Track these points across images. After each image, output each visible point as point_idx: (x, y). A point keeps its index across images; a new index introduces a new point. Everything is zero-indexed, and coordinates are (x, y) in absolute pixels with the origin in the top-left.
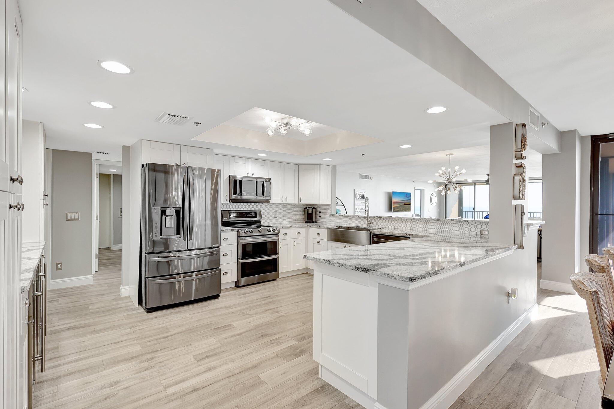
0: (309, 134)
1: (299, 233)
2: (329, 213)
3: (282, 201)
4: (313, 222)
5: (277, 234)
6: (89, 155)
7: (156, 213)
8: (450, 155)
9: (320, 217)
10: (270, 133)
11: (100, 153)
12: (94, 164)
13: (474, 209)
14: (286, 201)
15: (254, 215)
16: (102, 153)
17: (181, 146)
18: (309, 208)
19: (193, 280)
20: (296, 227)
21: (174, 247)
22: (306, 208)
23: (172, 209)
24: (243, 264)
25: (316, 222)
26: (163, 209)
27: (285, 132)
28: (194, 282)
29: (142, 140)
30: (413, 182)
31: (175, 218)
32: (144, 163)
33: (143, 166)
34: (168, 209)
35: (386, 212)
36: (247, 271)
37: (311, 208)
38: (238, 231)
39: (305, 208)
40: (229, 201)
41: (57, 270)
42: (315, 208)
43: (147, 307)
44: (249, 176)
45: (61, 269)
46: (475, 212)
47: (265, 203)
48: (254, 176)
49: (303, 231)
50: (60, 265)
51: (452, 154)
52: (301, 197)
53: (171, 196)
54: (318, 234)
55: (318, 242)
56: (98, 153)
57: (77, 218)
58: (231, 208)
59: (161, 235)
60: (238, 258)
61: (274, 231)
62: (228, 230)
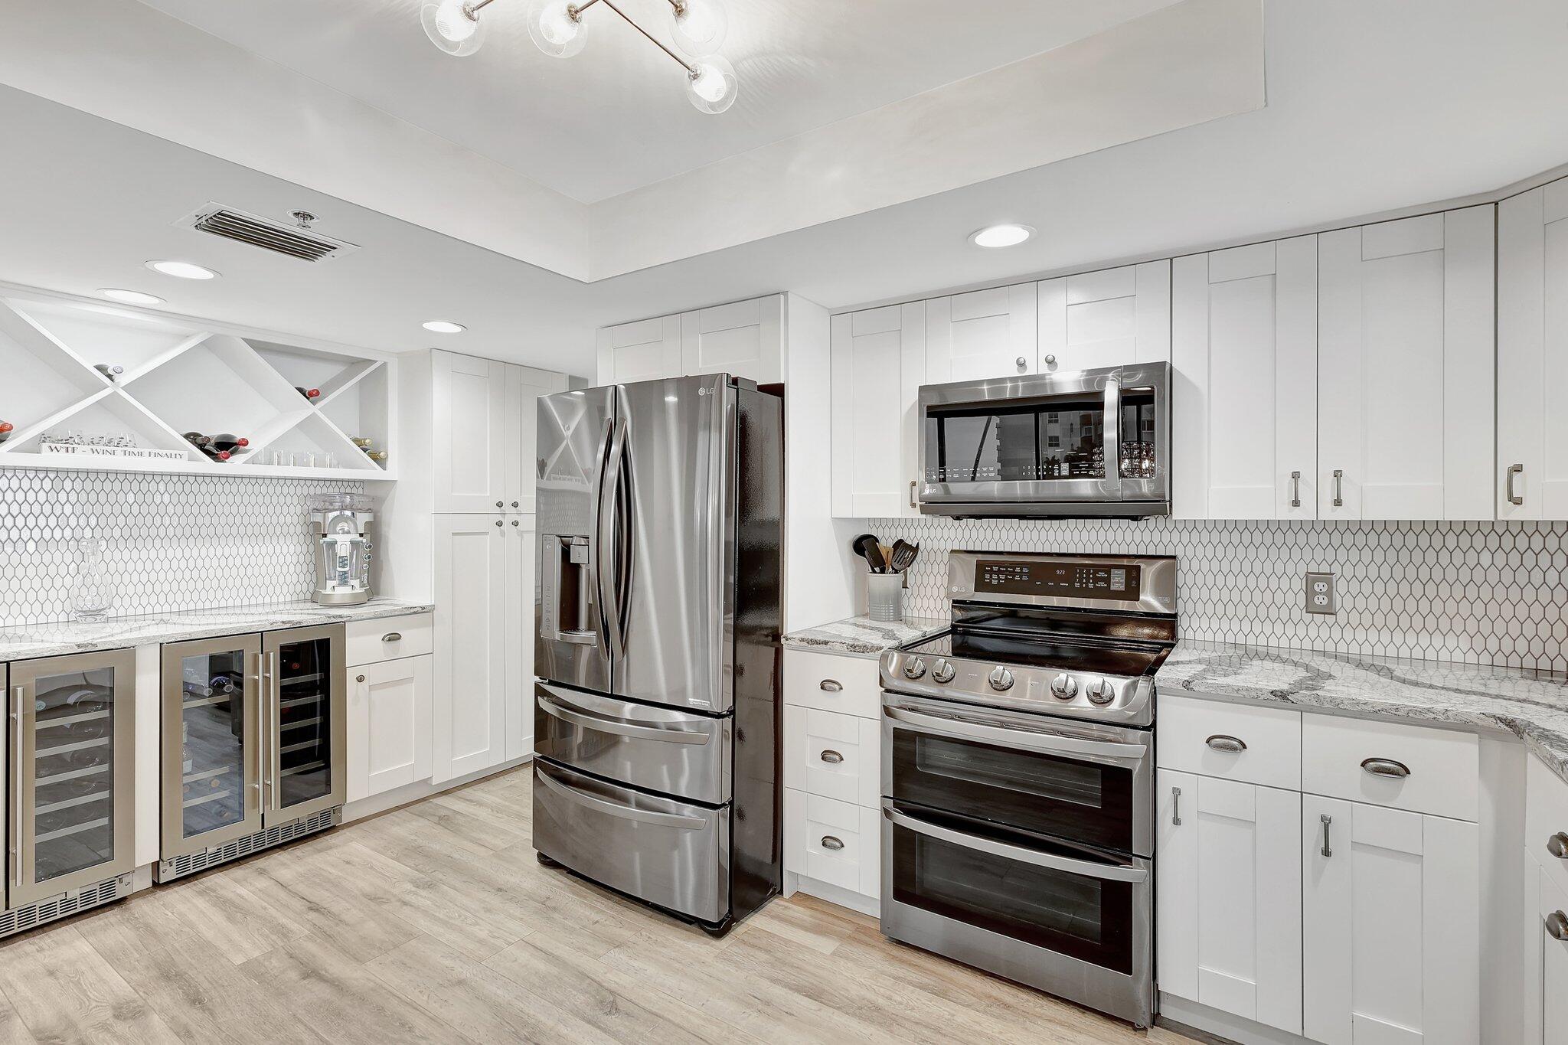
3: (1296, 504)
15: (1119, 587)
17: (684, 315)
20: (1340, 713)
29: (597, 331)
52: (1516, 470)
60: (881, 791)
62: (838, 646)
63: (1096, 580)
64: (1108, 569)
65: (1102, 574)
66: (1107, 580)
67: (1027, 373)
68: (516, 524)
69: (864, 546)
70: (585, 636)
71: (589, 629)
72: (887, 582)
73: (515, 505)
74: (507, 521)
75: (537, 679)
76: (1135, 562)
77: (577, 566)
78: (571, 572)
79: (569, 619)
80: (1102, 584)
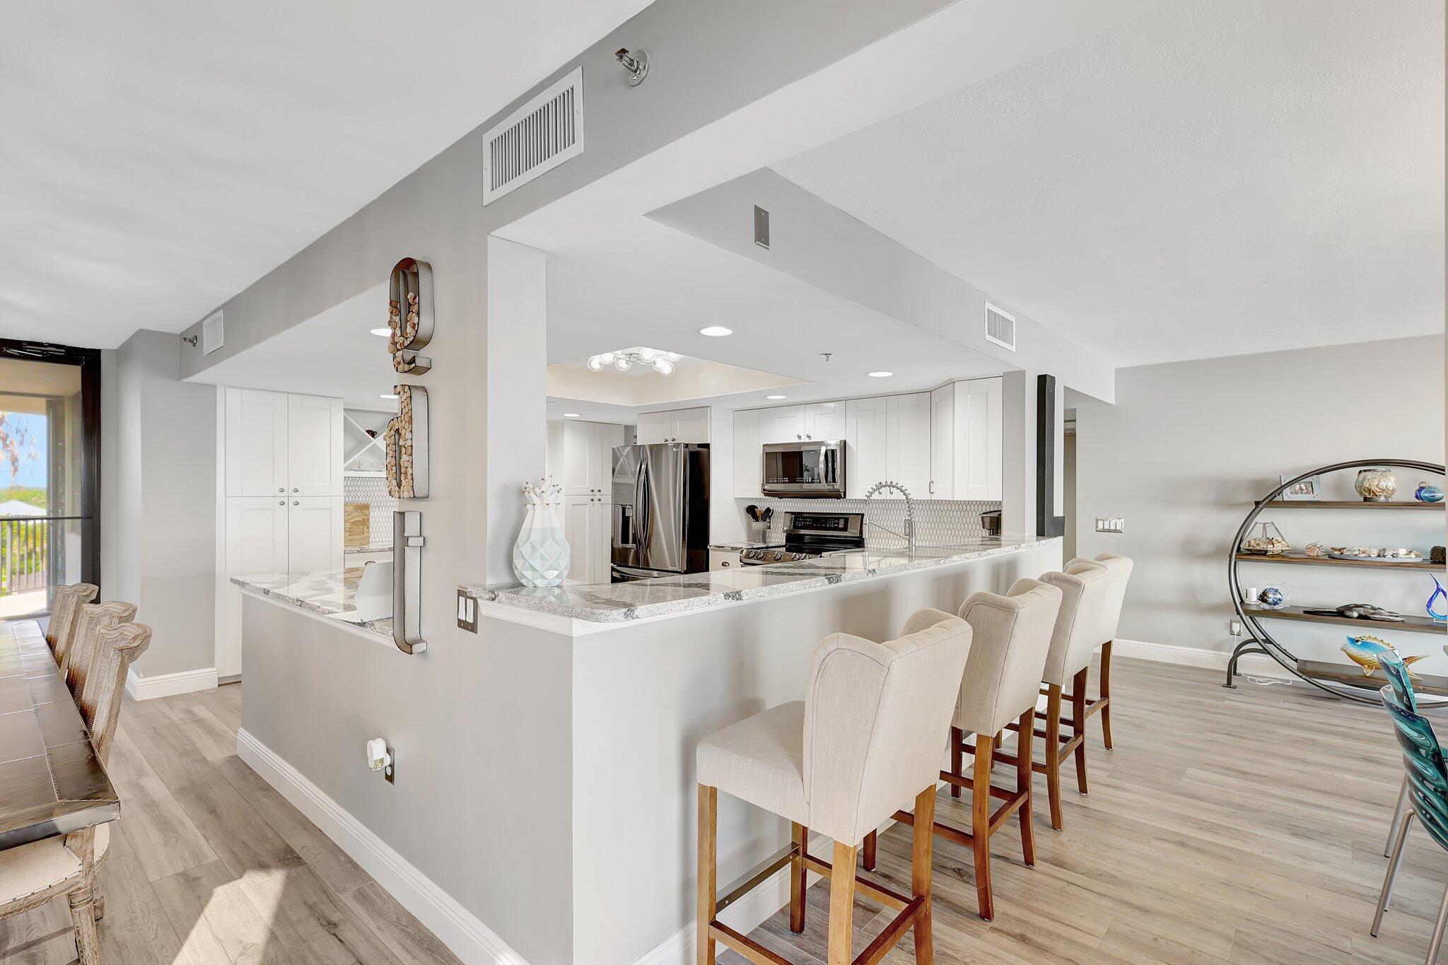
15: (841, 526)
38: (742, 552)
52: (932, 482)
62: (727, 548)
63: (835, 523)
64: (838, 519)
65: (836, 521)
66: (838, 524)
67: (812, 441)
68: (600, 500)
69: (751, 510)
70: (630, 545)
71: (633, 543)
72: (759, 525)
73: (599, 491)
74: (596, 499)
75: (612, 564)
76: (847, 516)
77: (629, 517)
78: (626, 520)
79: (625, 539)
80: (836, 525)
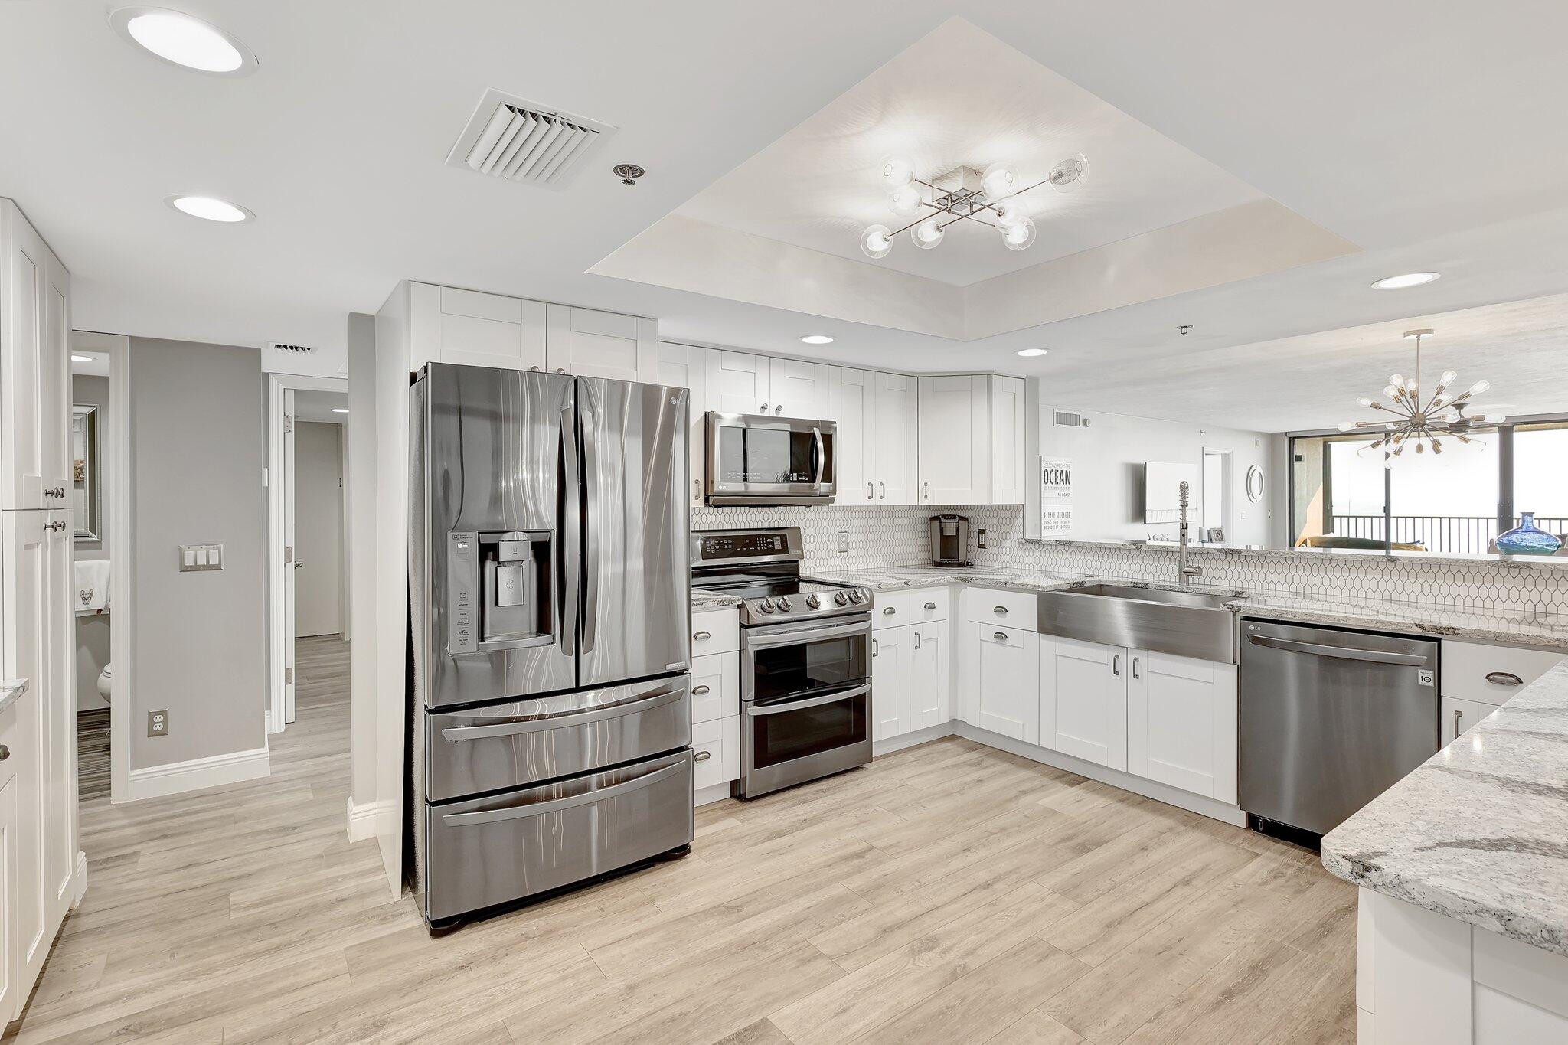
0: (1020, 245)
1: (931, 606)
2: (1015, 536)
3: (869, 498)
4: (960, 565)
5: (865, 612)
6: (255, 354)
7: (463, 551)
8: (1419, 333)
9: (981, 546)
10: (877, 244)
11: (285, 347)
12: (276, 389)
13: (1387, 509)
14: (881, 498)
15: (778, 547)
16: (291, 348)
17: (548, 305)
18: (945, 517)
19: (592, 804)
20: (921, 586)
21: (526, 679)
22: (936, 518)
23: (522, 536)
24: (759, 721)
25: (969, 565)
26: (488, 539)
27: (938, 235)
28: (595, 810)
29: (407, 285)
30: (1201, 432)
31: (530, 568)
32: (416, 368)
33: (413, 378)
34: (506, 537)
35: (1127, 522)
36: (772, 746)
37: (954, 517)
38: (741, 607)
39: (933, 519)
40: (707, 500)
41: (152, 734)
42: (965, 519)
43: (431, 917)
44: (767, 413)
45: (163, 733)
46: (1388, 517)
47: (817, 505)
48: (782, 415)
49: (941, 596)
50: (160, 718)
51: (1428, 331)
52: (926, 484)
53: (512, 484)
54: (1000, 610)
55: (1000, 637)
56: (279, 346)
57: (214, 561)
58: (707, 524)
59: (482, 638)
60: (741, 700)
61: (856, 603)
63: (767, 544)
64: (768, 536)
65: (767, 540)
66: (772, 543)
76: (782, 532)
80: (770, 546)
